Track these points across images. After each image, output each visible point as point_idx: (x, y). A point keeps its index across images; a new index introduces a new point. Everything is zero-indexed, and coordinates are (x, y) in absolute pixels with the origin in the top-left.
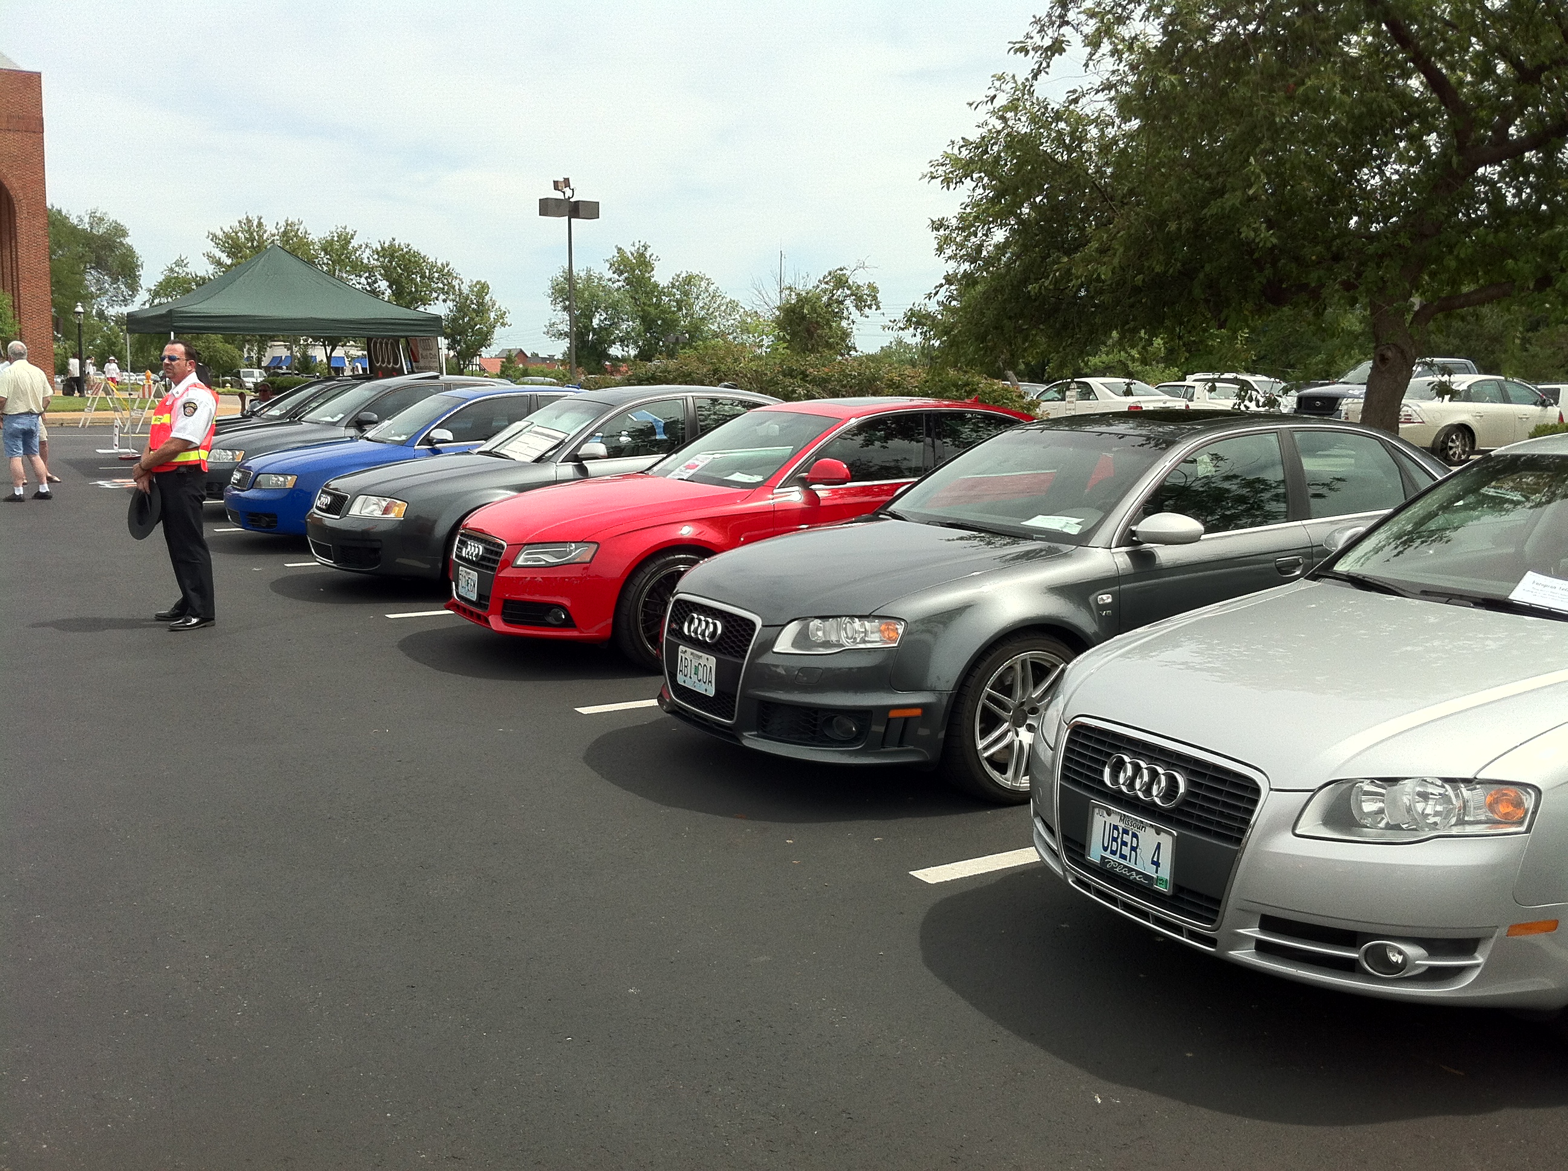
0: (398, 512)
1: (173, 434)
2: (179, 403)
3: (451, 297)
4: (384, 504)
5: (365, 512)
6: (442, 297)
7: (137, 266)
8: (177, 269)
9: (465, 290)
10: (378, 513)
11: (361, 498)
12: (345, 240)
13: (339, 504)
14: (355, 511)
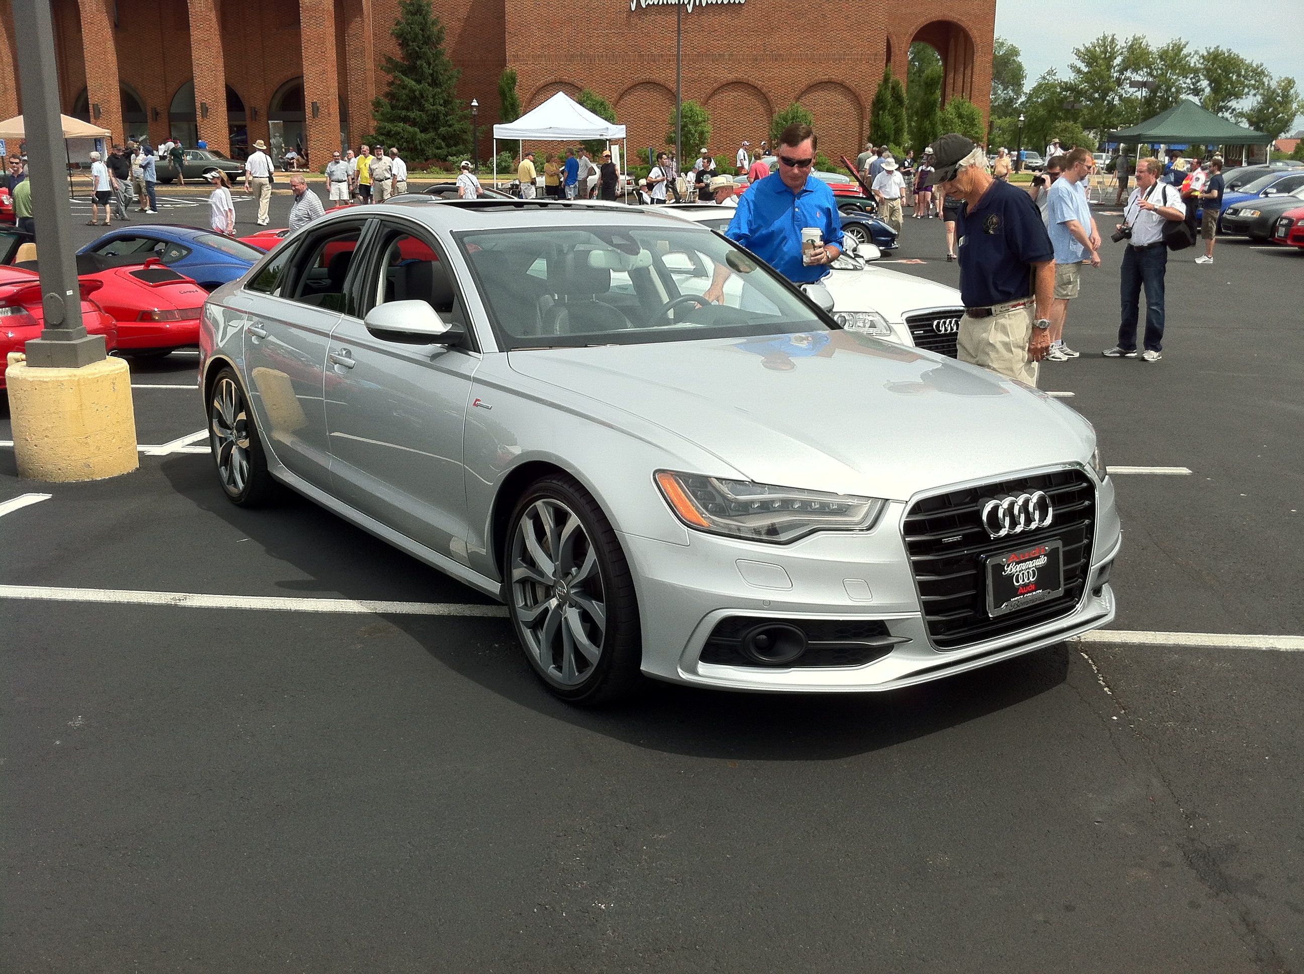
0: (1257, 215)
1: (1191, 187)
2: (1194, 178)
3: (1261, 91)
4: (1252, 212)
5: (1245, 215)
6: (1253, 92)
7: (1023, 77)
8: (1048, 77)
9: (1273, 84)
10: (1249, 215)
11: (1244, 210)
12: (1178, 48)
13: (1236, 212)
14: (1241, 214)
